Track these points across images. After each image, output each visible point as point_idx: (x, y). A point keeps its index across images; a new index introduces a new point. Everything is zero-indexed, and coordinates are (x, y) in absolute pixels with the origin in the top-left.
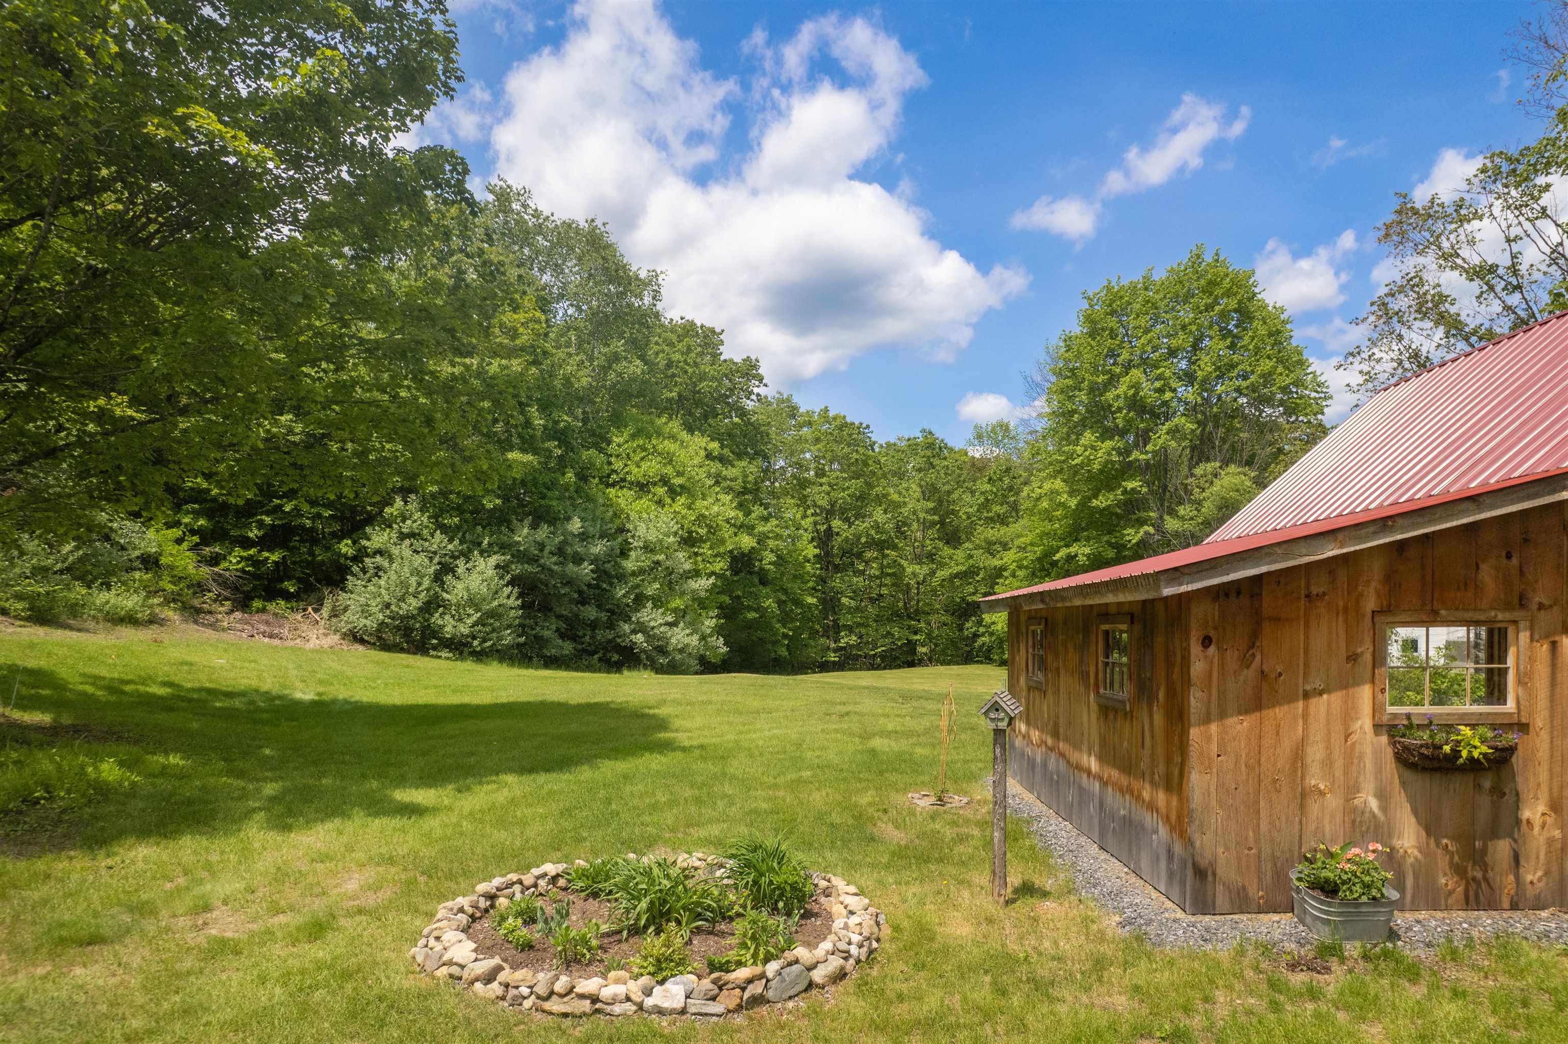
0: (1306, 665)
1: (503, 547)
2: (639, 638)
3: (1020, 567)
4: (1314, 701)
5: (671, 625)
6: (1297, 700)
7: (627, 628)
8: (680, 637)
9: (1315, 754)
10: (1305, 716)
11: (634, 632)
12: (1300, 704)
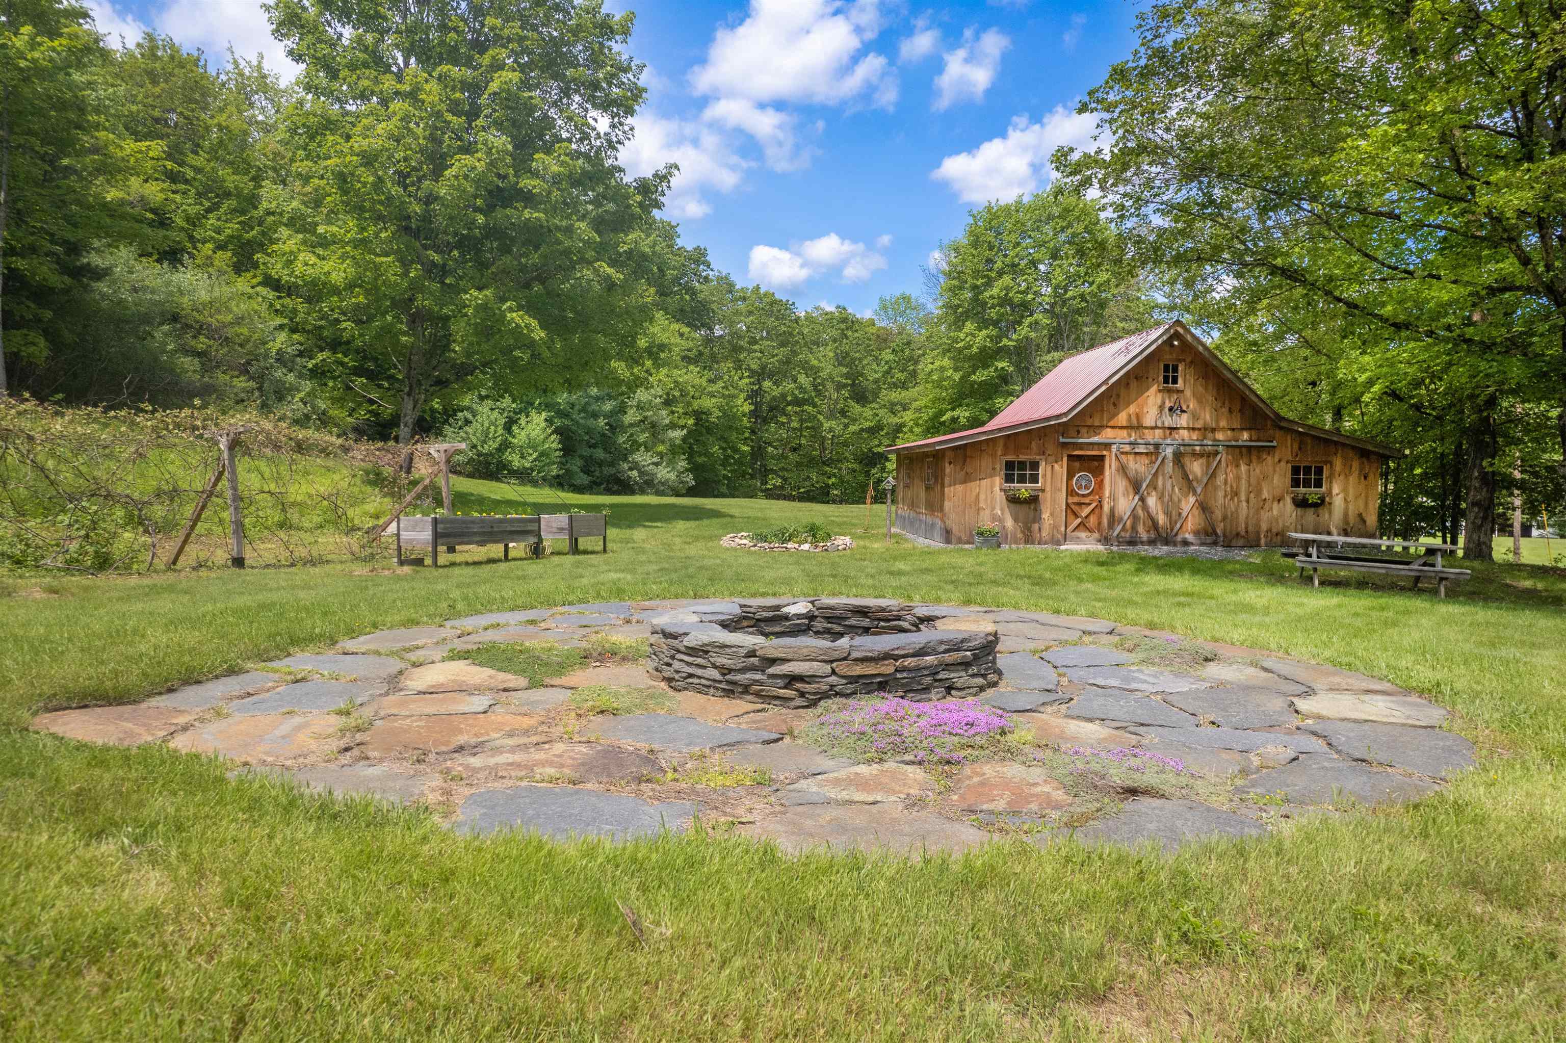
0: (980, 470)
1: (548, 406)
2: (635, 473)
3: (917, 425)
4: (982, 481)
5: (656, 464)
6: (977, 481)
7: (626, 466)
8: (664, 473)
10: (979, 485)
11: (631, 469)
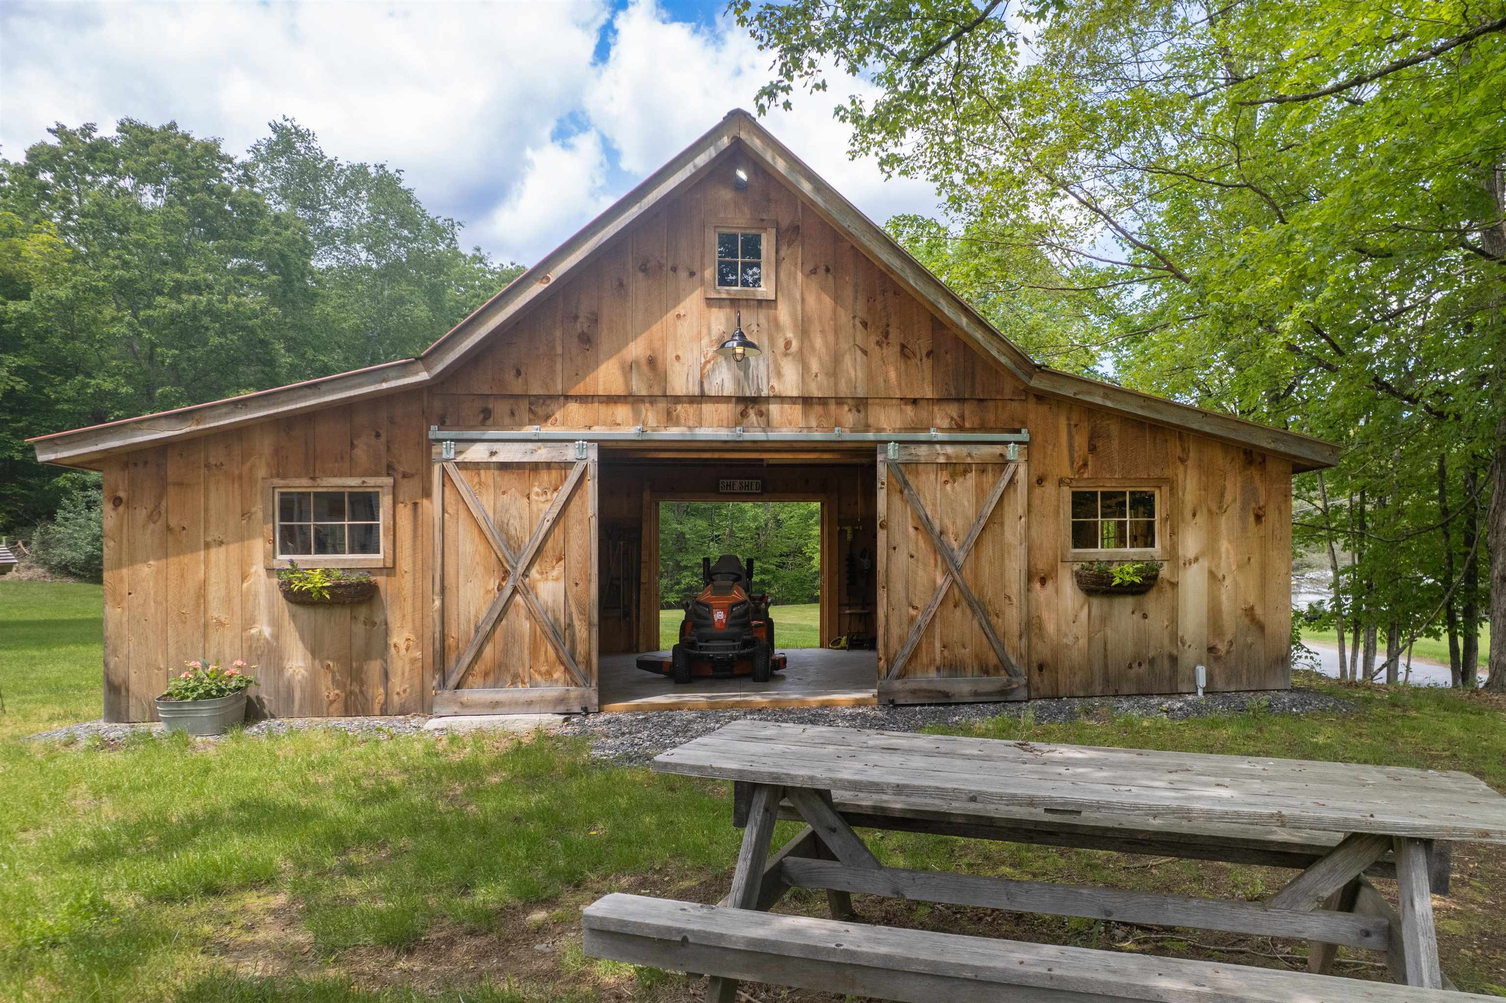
0: (207, 521)
4: (213, 551)
6: (198, 550)
9: (215, 592)
10: (206, 563)
12: (202, 553)
